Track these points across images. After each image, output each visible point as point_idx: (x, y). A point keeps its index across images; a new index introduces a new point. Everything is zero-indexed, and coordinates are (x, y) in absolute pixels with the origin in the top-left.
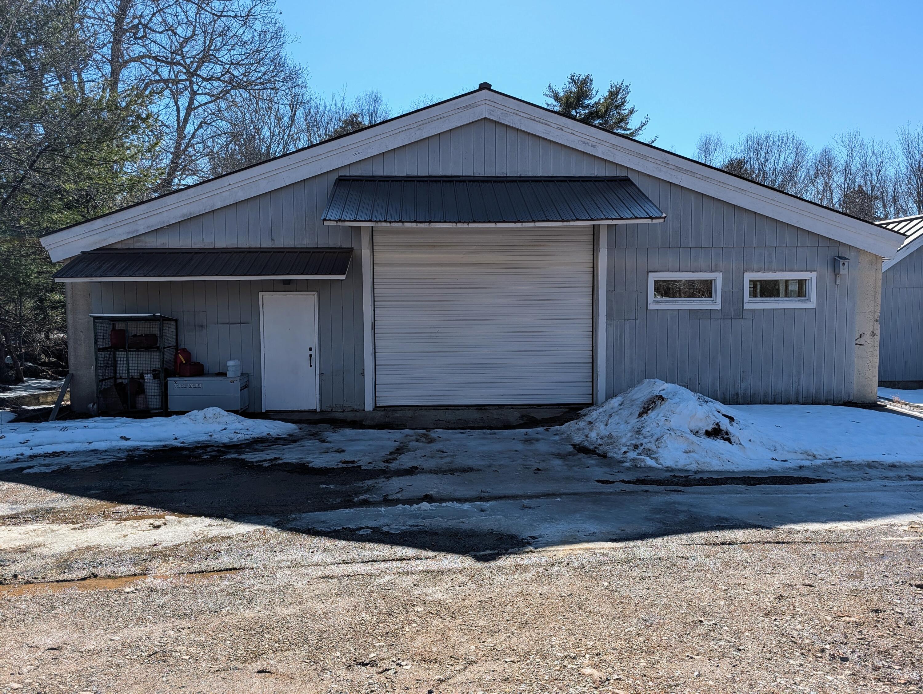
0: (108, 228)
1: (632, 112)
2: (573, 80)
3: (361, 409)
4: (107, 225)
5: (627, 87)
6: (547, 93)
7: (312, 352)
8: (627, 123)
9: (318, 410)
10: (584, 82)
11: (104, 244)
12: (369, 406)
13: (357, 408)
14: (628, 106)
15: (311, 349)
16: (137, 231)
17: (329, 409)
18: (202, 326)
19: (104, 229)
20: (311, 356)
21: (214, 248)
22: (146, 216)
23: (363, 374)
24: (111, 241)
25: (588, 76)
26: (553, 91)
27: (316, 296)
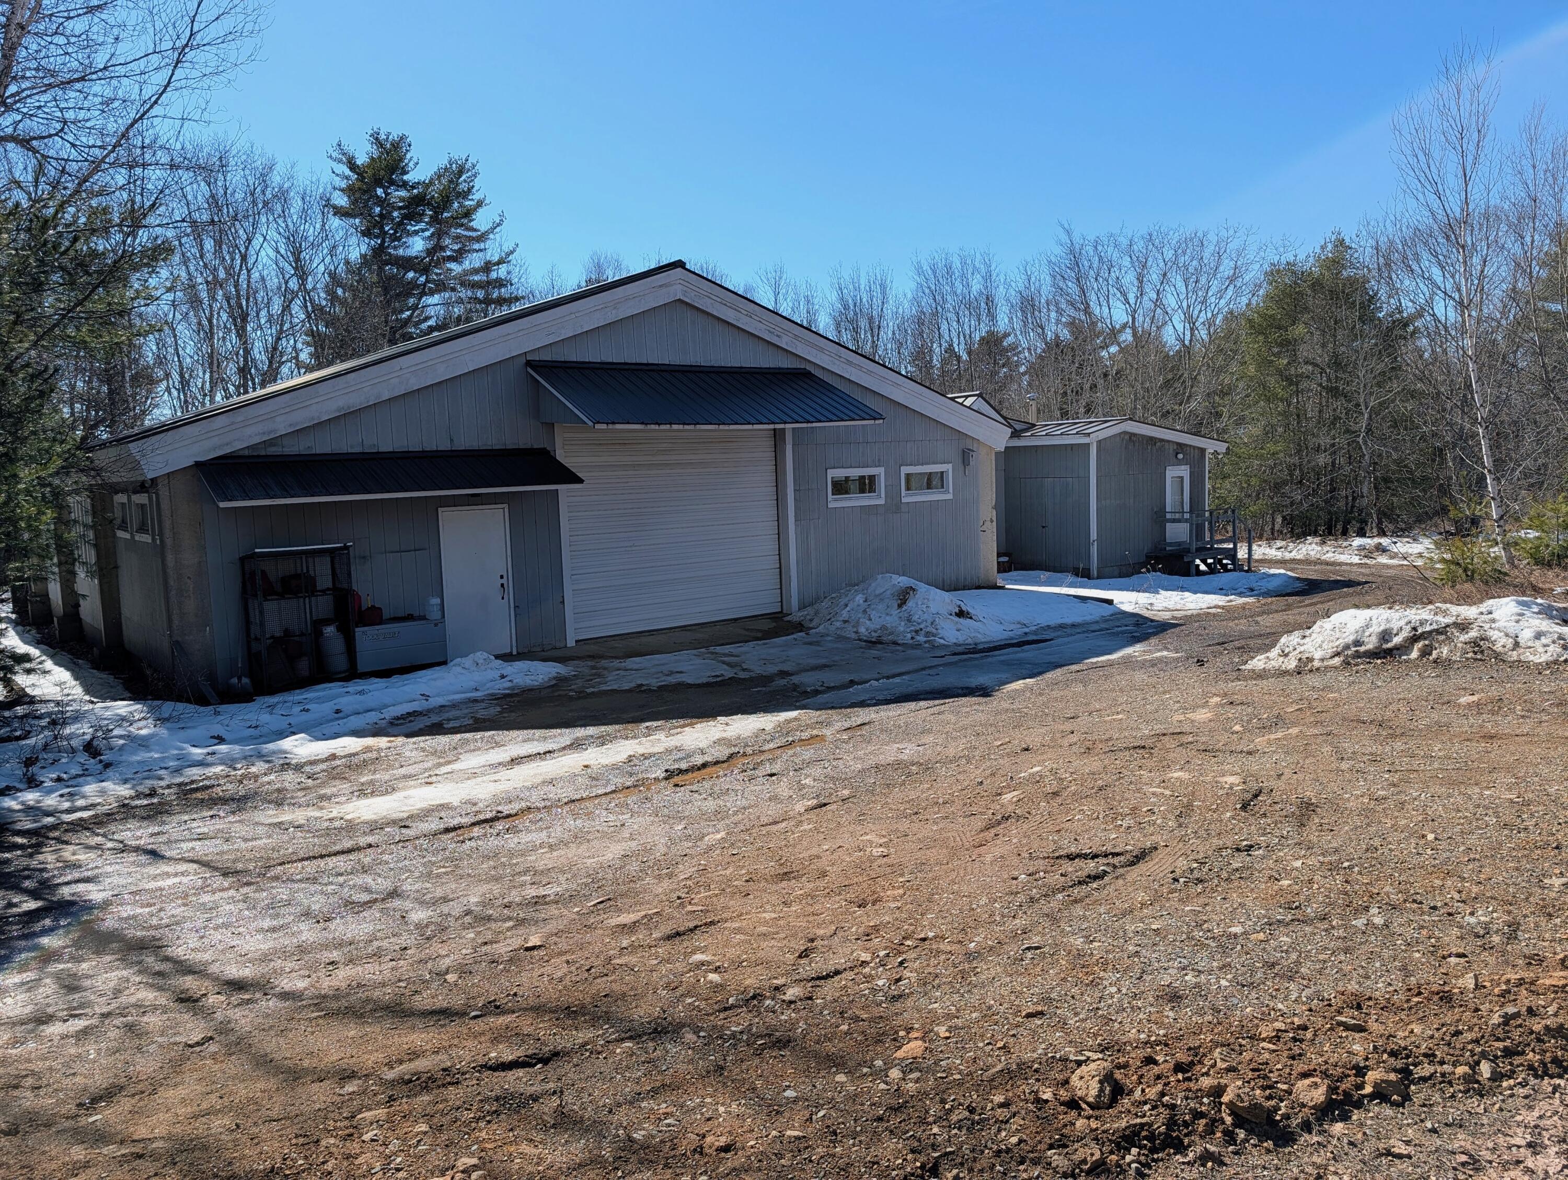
0: (233, 427)
1: (480, 204)
2: (377, 139)
3: (562, 645)
4: (233, 423)
5: (474, 166)
6: (334, 155)
7: (504, 581)
8: (471, 221)
9: (515, 653)
10: (396, 146)
11: (227, 450)
12: (571, 643)
13: (558, 645)
14: (476, 196)
15: (502, 577)
16: (275, 431)
17: (526, 650)
18: (364, 557)
19: (227, 429)
20: (502, 585)
21: (378, 453)
22: (288, 410)
23: (563, 602)
24: (238, 446)
25: (402, 138)
26: (344, 154)
27: (506, 510)
